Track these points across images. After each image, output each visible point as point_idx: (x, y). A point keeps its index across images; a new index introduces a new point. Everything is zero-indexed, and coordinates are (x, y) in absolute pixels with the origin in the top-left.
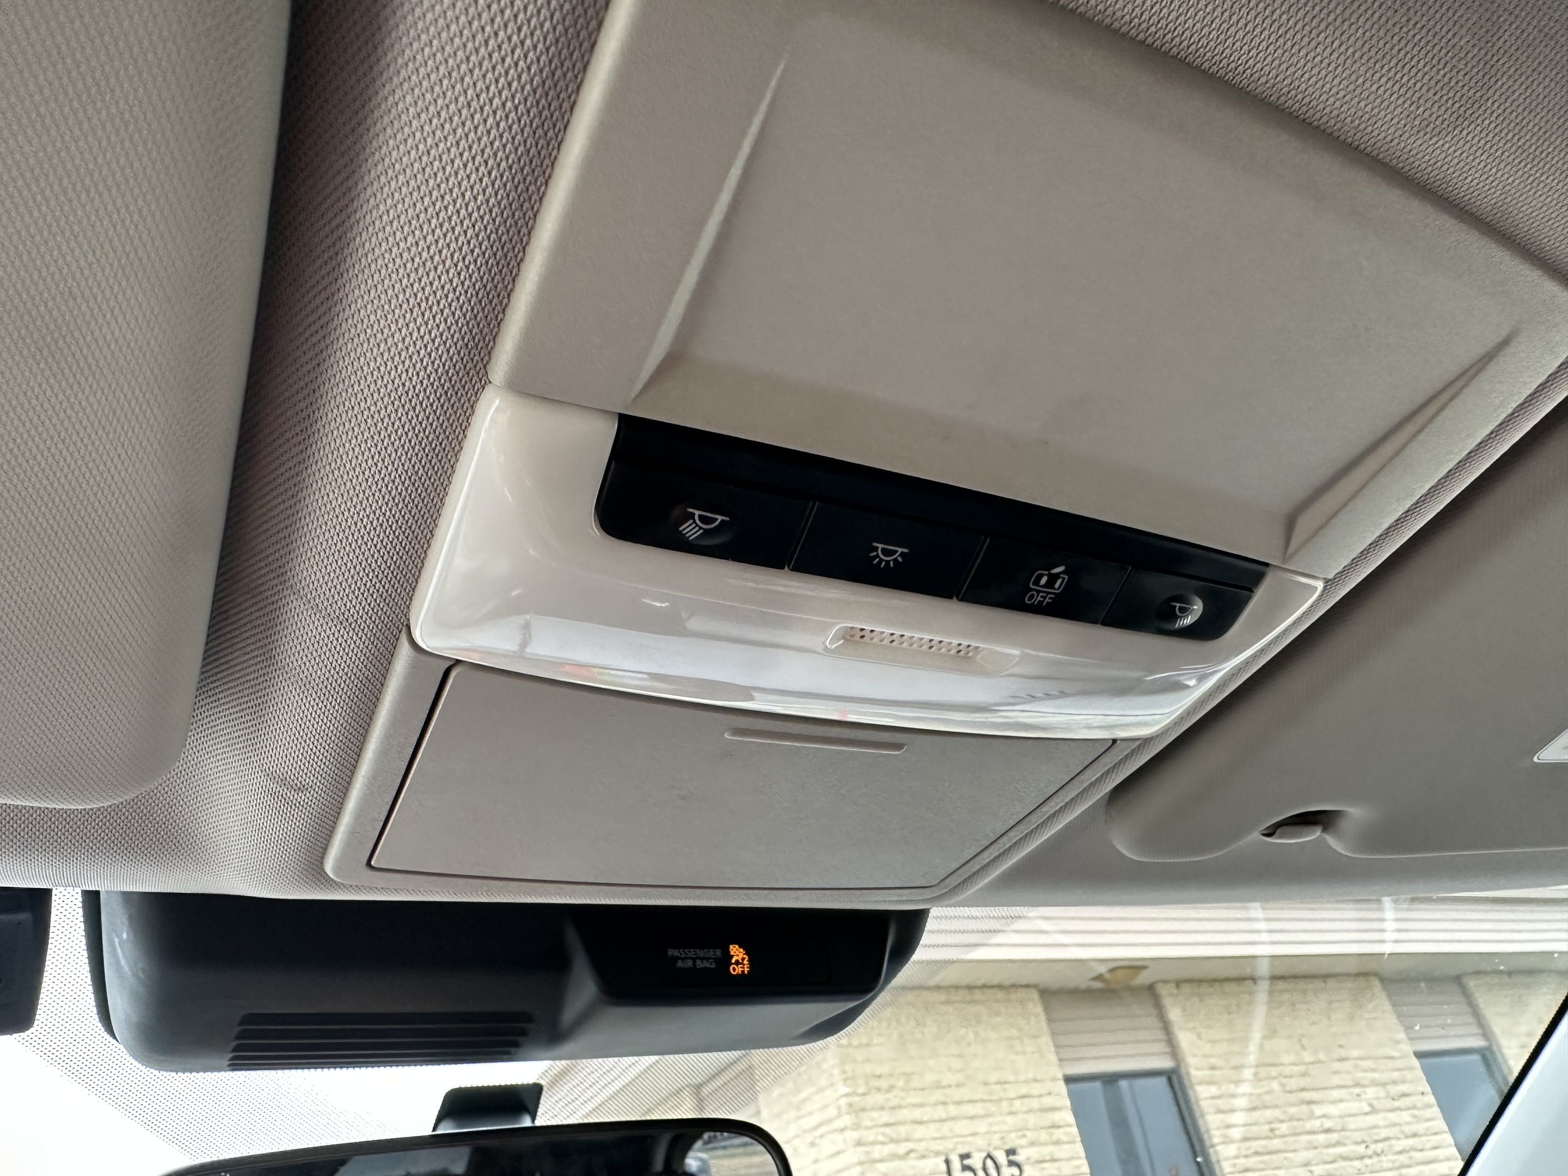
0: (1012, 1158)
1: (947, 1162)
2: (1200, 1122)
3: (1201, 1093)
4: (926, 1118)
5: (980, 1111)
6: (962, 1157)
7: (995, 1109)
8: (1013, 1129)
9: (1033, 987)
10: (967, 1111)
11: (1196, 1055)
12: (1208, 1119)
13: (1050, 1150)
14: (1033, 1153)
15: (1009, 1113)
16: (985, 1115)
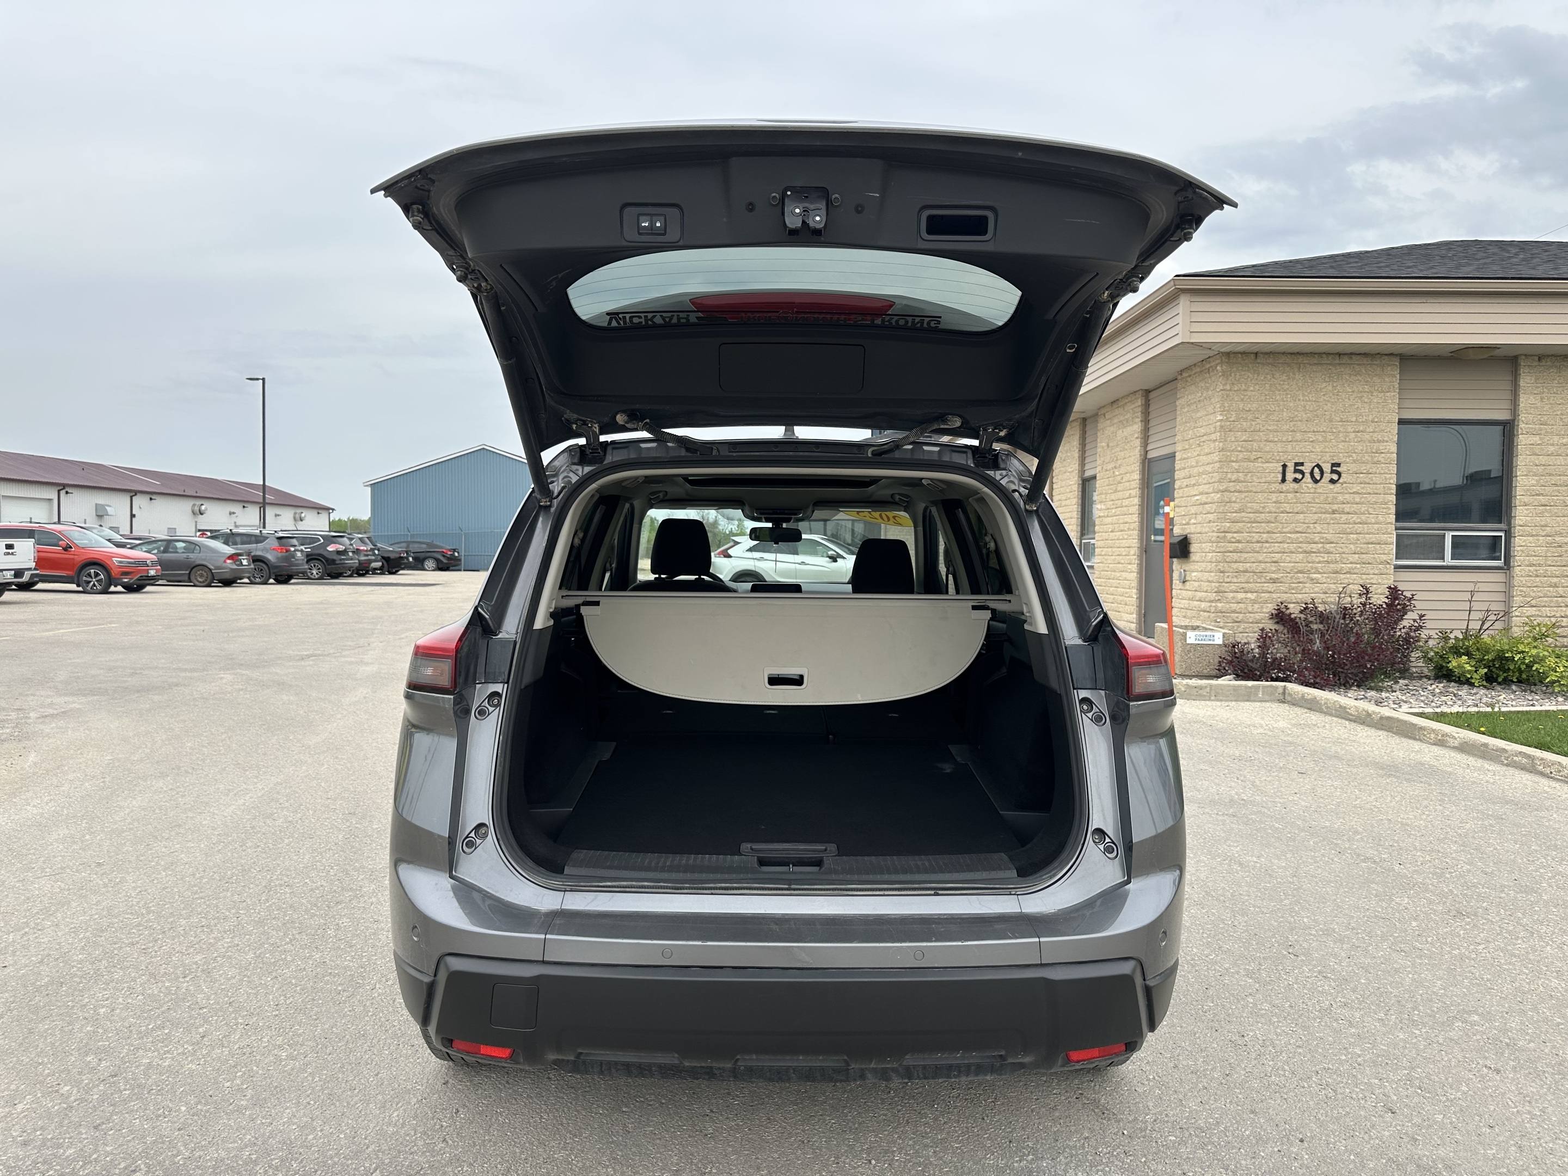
0: (1334, 468)
1: (1284, 466)
2: (1515, 459)
3: (1523, 441)
4: (1276, 439)
5: (1320, 438)
6: (1296, 464)
7: (1332, 437)
8: (1343, 451)
9: (1396, 355)
10: (1309, 438)
11: (1531, 414)
12: (1520, 458)
13: (1368, 466)
14: (1353, 467)
15: (1343, 441)
16: (1323, 441)
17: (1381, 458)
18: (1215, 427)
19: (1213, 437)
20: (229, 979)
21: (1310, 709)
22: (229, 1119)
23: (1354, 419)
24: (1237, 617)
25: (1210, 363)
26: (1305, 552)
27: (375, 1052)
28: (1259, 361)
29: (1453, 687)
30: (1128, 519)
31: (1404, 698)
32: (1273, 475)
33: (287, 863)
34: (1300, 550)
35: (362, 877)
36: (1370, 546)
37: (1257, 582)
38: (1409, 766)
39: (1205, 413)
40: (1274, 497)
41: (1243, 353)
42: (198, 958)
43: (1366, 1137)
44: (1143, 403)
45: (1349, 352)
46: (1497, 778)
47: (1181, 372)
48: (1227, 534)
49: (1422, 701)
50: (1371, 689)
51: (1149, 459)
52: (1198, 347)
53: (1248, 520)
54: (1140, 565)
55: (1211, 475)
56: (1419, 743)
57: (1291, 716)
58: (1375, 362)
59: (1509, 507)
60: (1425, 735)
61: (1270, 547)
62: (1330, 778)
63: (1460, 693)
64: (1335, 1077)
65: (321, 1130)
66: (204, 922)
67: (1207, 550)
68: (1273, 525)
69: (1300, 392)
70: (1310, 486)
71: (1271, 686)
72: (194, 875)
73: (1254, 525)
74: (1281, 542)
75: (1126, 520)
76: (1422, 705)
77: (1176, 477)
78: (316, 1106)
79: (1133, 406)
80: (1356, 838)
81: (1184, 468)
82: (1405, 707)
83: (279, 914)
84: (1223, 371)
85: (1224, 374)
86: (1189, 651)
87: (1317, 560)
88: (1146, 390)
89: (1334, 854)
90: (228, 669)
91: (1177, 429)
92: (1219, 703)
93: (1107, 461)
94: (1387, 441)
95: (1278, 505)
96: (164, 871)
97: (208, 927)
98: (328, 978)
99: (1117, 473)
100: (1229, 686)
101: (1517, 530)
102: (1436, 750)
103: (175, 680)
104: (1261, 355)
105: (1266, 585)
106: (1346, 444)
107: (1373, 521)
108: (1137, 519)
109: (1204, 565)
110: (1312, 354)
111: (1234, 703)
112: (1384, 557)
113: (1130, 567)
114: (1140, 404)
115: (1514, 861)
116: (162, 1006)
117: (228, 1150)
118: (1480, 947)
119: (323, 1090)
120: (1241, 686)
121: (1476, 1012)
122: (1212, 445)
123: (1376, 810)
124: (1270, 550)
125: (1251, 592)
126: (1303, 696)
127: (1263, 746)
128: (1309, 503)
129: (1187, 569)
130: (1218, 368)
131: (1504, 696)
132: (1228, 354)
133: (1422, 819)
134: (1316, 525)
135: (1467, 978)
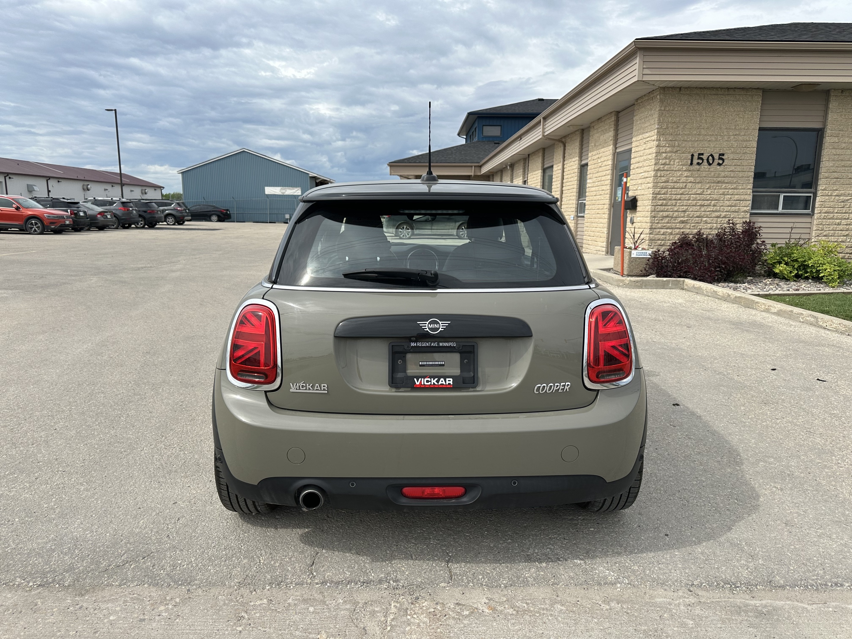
0: (720, 157)
1: (693, 156)
2: (823, 151)
3: (828, 140)
4: (689, 140)
5: (714, 139)
6: (699, 154)
7: (721, 138)
8: (726, 147)
9: (761, 89)
10: (707, 138)
11: (834, 124)
12: (826, 151)
13: (740, 155)
14: (731, 156)
15: (727, 141)
16: (715, 141)
17: (748, 150)
18: (655, 132)
19: (653, 138)
20: (58, 446)
21: (697, 293)
22: (42, 526)
23: (734, 128)
24: (661, 243)
25: (653, 94)
26: (701, 205)
27: (137, 486)
28: (681, 92)
29: (777, 281)
30: (604, 188)
31: (749, 286)
32: (685, 161)
33: (105, 380)
34: (698, 204)
35: (147, 387)
36: (737, 202)
37: (673, 223)
38: (748, 323)
39: (649, 124)
40: (686, 174)
41: (673, 88)
42: (43, 433)
43: (703, 527)
44: (615, 119)
45: (733, 87)
46: (796, 329)
47: (637, 100)
48: (658, 195)
49: (759, 288)
50: (732, 282)
51: (618, 152)
52: (647, 84)
53: (670, 187)
54: (610, 214)
55: (651, 161)
56: (755, 310)
57: (686, 297)
58: (748, 93)
59: (817, 179)
60: (759, 306)
61: (681, 203)
62: (704, 330)
63: (780, 284)
64: (689, 494)
65: (96, 532)
66: (50, 414)
67: (646, 205)
68: (684, 190)
69: (704, 112)
70: (706, 167)
71: (676, 280)
72: (49, 387)
73: (673, 190)
74: (687, 200)
75: (603, 188)
76: (759, 290)
77: (632, 163)
78: (96, 518)
79: (609, 121)
80: (715, 362)
81: (636, 158)
82: (749, 291)
83: (95, 408)
84: (660, 98)
85: (662, 101)
86: (632, 262)
87: (707, 210)
88: (617, 111)
89: (702, 370)
90: (96, 275)
91: (633, 134)
92: (646, 290)
93: (594, 154)
94: (751, 141)
95: (687, 178)
96: (32, 385)
97: (52, 416)
98: (117, 444)
99: (599, 161)
100: (653, 280)
101: (819, 193)
102: (764, 314)
103: (64, 281)
104: (683, 89)
105: (678, 224)
106: (728, 143)
107: (740, 187)
108: (609, 188)
109: (644, 213)
110: (713, 88)
111: (655, 290)
112: (745, 208)
113: (604, 215)
114: (613, 120)
115: (802, 374)
116: (15, 461)
117: (38, 544)
118: (778, 421)
119: (101, 508)
120: (660, 280)
121: (772, 457)
122: (652, 143)
123: (728, 346)
124: (681, 204)
125: (669, 229)
126: (694, 286)
127: (669, 313)
128: (705, 177)
129: (634, 216)
130: (658, 97)
131: (804, 285)
132: (664, 88)
133: (752, 351)
134: (708, 190)
135: (769, 438)
